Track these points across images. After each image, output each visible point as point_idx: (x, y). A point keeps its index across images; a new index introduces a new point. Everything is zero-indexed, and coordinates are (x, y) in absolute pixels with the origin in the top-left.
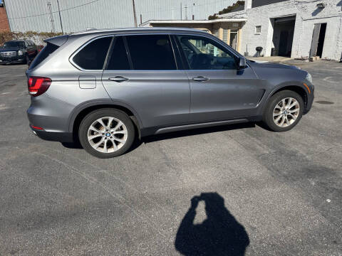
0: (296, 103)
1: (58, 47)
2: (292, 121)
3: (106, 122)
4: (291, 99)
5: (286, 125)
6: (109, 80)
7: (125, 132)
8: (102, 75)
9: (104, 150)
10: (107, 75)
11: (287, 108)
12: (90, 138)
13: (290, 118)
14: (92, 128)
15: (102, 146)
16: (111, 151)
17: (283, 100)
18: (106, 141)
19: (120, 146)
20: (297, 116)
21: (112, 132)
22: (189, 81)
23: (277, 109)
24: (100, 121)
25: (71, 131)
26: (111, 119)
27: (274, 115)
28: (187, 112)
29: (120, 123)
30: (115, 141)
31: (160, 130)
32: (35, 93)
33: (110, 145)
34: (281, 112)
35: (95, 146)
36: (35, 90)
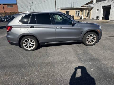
0: (95, 36)
1: (15, 17)
2: (93, 43)
3: (28, 40)
4: (93, 35)
5: (91, 44)
6: (29, 27)
7: (35, 43)
8: (27, 26)
9: (28, 49)
10: (29, 26)
11: (91, 38)
12: (24, 45)
13: (92, 41)
14: (24, 42)
15: (27, 47)
16: (30, 49)
17: (90, 35)
18: (29, 46)
19: (33, 48)
20: (95, 41)
21: (31, 43)
22: (55, 28)
23: (87, 38)
24: (26, 40)
25: (18, 42)
26: (30, 39)
27: (86, 40)
28: (55, 38)
29: (33, 41)
30: (31, 46)
31: (46, 43)
32: (8, 31)
33: (30, 47)
34: (89, 39)
35: (25, 47)
36: (8, 30)
